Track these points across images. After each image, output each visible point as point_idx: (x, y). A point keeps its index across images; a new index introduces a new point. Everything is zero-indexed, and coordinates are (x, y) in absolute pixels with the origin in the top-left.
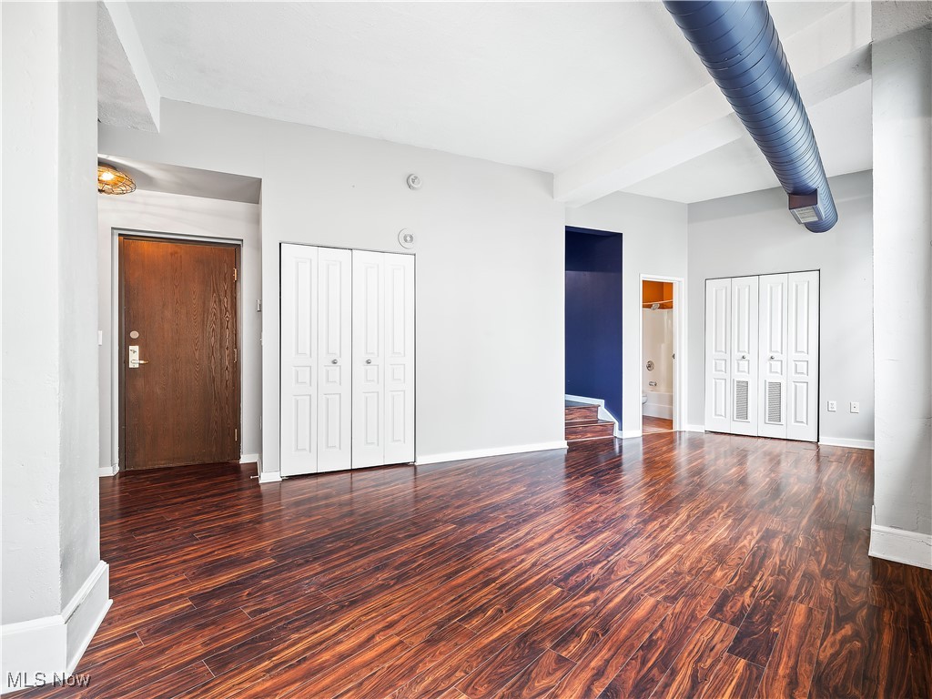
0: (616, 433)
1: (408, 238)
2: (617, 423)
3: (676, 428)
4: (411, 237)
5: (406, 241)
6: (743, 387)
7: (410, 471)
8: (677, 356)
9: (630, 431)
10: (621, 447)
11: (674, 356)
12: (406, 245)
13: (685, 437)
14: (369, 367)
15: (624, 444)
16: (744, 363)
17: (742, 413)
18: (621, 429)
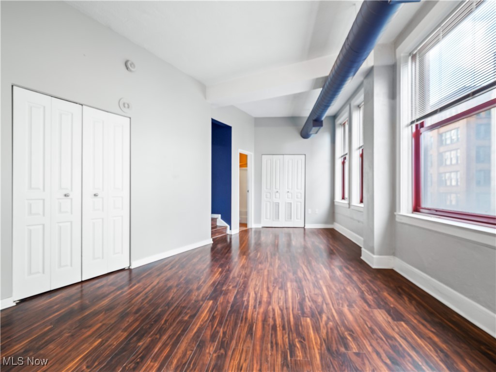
0: (228, 232)
1: (126, 105)
2: (229, 227)
3: (249, 226)
4: (128, 105)
5: (124, 107)
6: (278, 205)
7: (126, 273)
8: (250, 191)
9: (234, 231)
10: (231, 239)
11: (248, 191)
12: (125, 110)
13: (253, 230)
14: (96, 199)
15: (233, 237)
16: (277, 194)
17: (277, 217)
18: (231, 229)
